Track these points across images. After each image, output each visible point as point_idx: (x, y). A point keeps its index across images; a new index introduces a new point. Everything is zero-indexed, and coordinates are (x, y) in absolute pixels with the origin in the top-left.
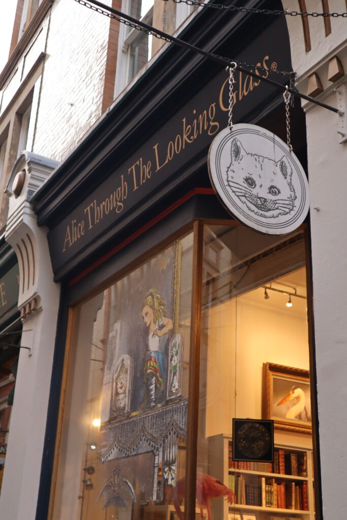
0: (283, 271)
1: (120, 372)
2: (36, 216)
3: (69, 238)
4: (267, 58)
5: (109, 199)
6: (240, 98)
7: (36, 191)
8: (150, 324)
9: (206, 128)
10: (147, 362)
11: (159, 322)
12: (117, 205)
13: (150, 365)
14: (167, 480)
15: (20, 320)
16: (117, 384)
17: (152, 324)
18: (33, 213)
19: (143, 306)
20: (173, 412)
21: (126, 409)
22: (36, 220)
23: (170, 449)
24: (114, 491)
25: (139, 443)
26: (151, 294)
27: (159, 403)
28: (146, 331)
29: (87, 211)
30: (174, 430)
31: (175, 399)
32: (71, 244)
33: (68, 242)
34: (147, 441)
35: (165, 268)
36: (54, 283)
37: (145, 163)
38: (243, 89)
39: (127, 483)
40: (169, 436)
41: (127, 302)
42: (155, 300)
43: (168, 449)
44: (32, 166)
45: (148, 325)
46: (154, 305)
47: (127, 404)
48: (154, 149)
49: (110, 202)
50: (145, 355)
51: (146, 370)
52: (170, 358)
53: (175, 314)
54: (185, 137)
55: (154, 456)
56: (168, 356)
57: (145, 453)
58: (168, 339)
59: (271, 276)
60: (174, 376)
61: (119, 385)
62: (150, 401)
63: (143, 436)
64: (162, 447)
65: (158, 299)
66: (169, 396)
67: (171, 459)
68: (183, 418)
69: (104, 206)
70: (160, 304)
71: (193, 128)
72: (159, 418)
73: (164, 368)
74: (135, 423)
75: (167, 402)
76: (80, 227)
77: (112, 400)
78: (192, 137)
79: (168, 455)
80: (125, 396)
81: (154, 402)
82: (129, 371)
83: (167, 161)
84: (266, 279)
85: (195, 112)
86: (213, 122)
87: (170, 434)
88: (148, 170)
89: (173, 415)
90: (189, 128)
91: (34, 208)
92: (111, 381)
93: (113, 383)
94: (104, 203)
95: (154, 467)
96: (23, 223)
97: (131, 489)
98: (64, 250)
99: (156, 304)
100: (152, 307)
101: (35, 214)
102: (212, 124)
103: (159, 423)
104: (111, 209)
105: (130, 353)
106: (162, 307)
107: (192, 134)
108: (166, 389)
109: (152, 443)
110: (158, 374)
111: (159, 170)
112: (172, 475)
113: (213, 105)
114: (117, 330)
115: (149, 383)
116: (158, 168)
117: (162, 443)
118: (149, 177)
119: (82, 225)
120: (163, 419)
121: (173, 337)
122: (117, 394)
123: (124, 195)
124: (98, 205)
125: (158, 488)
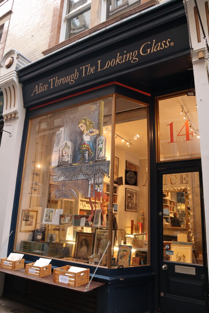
0: (130, 120)
1: (64, 147)
2: (18, 78)
3: (37, 90)
4: (169, 40)
5: (66, 78)
6: (152, 52)
7: (20, 68)
8: (84, 130)
9: (130, 59)
10: (83, 145)
11: (90, 130)
12: (70, 81)
13: (85, 146)
14: (97, 190)
15: (3, 120)
16: (62, 152)
17: (85, 130)
18: (17, 76)
19: (79, 123)
20: (100, 165)
21: (69, 162)
22: (18, 80)
23: (98, 178)
24: (63, 193)
25: (78, 176)
26: (84, 119)
27: (91, 161)
28: (82, 133)
29: (51, 81)
30: (101, 172)
31: (101, 160)
32: (37, 93)
33: (36, 92)
34: (84, 175)
35: (93, 110)
36: (23, 108)
37: (91, 66)
38: (154, 48)
39: (71, 190)
40: (98, 174)
41: (68, 120)
42: (87, 122)
43: (97, 179)
44: (19, 56)
45: (82, 131)
46: (86, 123)
47: (69, 160)
48: (98, 62)
49: (66, 79)
50: (81, 142)
51: (82, 148)
52: (97, 145)
53: (100, 128)
54: (117, 60)
55: (89, 181)
56: (96, 144)
57: (82, 179)
58: (96, 137)
59: (125, 121)
60: (100, 152)
61: (64, 152)
62: (85, 160)
63: (81, 173)
64: (93, 178)
65: (89, 121)
66: (97, 159)
67: (99, 182)
68: (106, 168)
69: (62, 80)
70: (90, 123)
71: (123, 58)
72: (91, 167)
73: (94, 148)
74: (75, 168)
75: (96, 161)
76: (45, 87)
77: (59, 158)
78: (121, 61)
79: (97, 181)
80: (69, 157)
81: (88, 160)
82: (70, 148)
83: (105, 68)
84: (122, 121)
85: (125, 52)
86: (135, 57)
87: (98, 173)
88: (92, 70)
89: (100, 166)
90: (121, 58)
91: (18, 75)
92: (59, 150)
93: (60, 151)
94: (62, 79)
95: (89, 185)
96: (13, 80)
97: (74, 193)
98: (32, 95)
99: (88, 123)
100: (86, 124)
101: (18, 77)
102: (134, 58)
103: (91, 169)
104: (67, 82)
105: (71, 140)
106: (92, 125)
107: (122, 60)
108: (95, 156)
109: (86, 176)
110: (90, 150)
111: (99, 71)
112: (100, 188)
113: (136, 51)
114: (62, 131)
115: (84, 153)
116: (99, 70)
117: (93, 177)
118: (93, 73)
119: (46, 86)
120: (94, 167)
121: (99, 137)
122: (63, 156)
123: (76, 77)
124: (58, 79)
125: (91, 193)
